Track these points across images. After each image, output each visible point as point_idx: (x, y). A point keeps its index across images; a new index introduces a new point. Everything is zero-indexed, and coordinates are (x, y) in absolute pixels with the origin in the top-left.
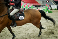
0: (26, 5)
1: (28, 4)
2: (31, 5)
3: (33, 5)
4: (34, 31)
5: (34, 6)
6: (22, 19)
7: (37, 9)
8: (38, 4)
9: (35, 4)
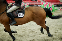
0: (47, 4)
1: (49, 4)
2: (52, 4)
3: (55, 4)
4: (56, 32)
5: (56, 6)
6: (22, 17)
7: (59, 8)
8: (60, 3)
9: (56, 3)
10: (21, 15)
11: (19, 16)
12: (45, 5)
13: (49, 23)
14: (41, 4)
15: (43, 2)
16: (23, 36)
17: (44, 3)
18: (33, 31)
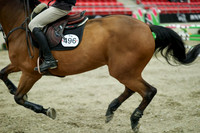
6: (72, 45)
10: (70, 40)
18: (175, 100)
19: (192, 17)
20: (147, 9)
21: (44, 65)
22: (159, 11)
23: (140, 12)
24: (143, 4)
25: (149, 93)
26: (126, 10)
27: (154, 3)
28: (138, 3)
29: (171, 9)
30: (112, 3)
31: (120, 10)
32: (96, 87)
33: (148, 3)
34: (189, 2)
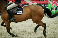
10: (20, 12)
11: (18, 13)
12: (52, 4)
13: (56, 22)
14: (48, 3)
15: (50, 1)
16: (31, 33)
17: (51, 3)
19: (46, 5)
20: (33, 3)
21: (12, 19)
22: (36, 3)
23: (31, 3)
24: (32, 1)
25: (44, 26)
26: (27, 3)
27: (35, 1)
28: (30, 1)
29: (40, 3)
30: (23, 1)
31: (25, 3)
32: (18, 25)
33: (33, 1)
34: (45, 1)
